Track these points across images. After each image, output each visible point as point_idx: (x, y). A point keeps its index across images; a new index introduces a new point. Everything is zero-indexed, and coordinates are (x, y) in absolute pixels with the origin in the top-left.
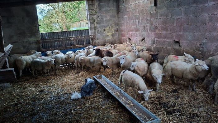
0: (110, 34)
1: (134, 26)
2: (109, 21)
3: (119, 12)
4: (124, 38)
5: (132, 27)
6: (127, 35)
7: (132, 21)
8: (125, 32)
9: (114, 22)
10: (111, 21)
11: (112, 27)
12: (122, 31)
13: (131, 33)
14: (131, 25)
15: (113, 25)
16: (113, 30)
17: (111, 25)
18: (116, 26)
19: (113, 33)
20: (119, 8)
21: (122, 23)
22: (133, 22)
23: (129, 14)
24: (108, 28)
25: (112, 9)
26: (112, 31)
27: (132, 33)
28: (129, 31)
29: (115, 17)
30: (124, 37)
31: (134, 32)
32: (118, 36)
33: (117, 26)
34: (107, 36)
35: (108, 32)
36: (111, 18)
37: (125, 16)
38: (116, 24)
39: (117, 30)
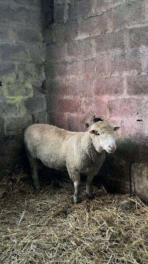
0: (18, 99)
1: (125, 74)
2: (15, 50)
3: (53, 21)
4: (74, 115)
5: (116, 74)
6: (87, 104)
7: (118, 51)
8: (76, 94)
9: (32, 57)
10: (22, 53)
11: (27, 74)
12: (65, 90)
13: (106, 98)
14: (107, 67)
15: (31, 67)
16: (30, 86)
17: (23, 67)
18: (39, 72)
19: (31, 95)
20: (52, 7)
21: (65, 63)
22: (123, 56)
23: (103, 25)
24: (11, 78)
25: (27, 7)
26: (26, 89)
27: (113, 98)
28: (98, 92)
29: (34, 39)
30: (72, 112)
31: (125, 95)
32: (45, 107)
33: (43, 74)
34: (10, 106)
35: (12, 93)
36: (22, 42)
37: (82, 36)
38: (39, 67)
39: (43, 86)
